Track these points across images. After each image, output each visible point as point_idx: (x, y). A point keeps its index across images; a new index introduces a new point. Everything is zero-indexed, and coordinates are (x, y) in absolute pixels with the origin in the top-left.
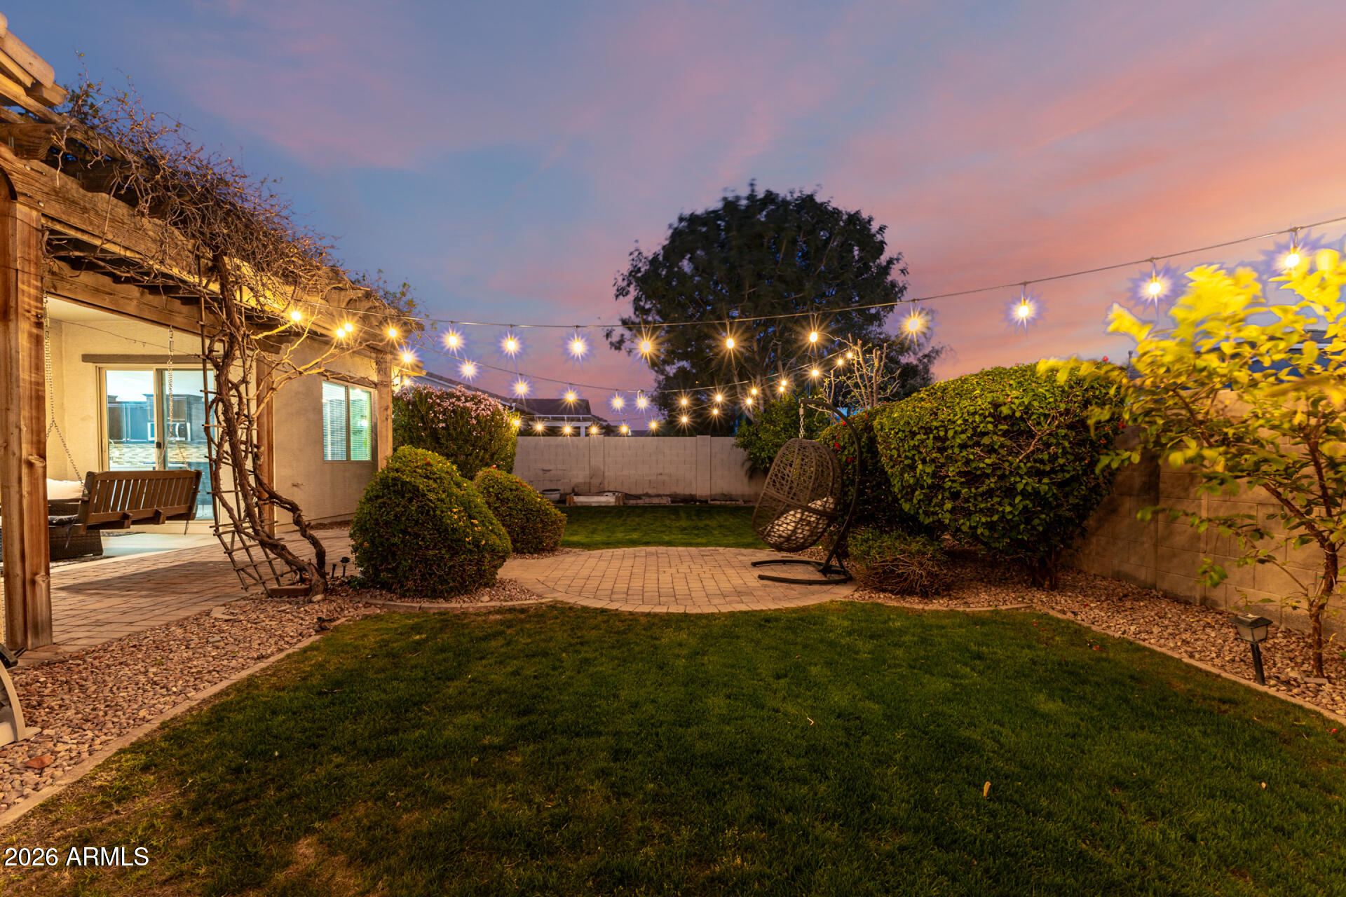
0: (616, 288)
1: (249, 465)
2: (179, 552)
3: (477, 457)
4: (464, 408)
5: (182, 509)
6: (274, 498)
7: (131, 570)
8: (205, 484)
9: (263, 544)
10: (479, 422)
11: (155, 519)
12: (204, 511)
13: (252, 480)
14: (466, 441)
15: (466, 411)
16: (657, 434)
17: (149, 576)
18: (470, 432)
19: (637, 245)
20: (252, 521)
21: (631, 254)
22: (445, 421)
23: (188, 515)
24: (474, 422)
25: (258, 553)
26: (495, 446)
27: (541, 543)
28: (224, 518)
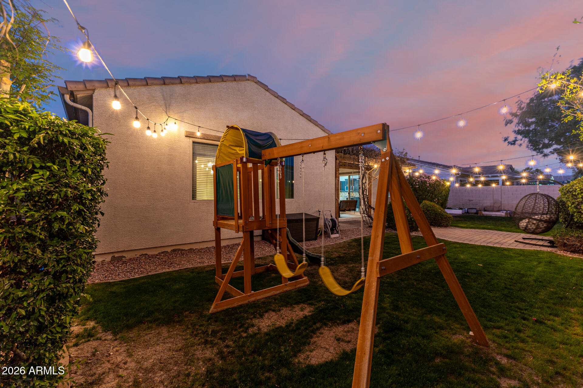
0: (505, 121)
1: (366, 200)
2: (353, 218)
3: (429, 196)
4: (425, 180)
5: (354, 208)
6: (371, 208)
7: (346, 220)
8: (358, 203)
9: (368, 216)
10: (430, 185)
11: (349, 210)
12: (357, 209)
13: (366, 203)
14: (425, 191)
15: (426, 182)
16: (527, 184)
17: (349, 222)
18: (427, 188)
19: (519, 99)
20: (366, 211)
21: (517, 102)
22: (418, 185)
23: (355, 210)
24: (428, 185)
25: (367, 218)
26: (436, 192)
27: (441, 224)
28: (362, 211)
